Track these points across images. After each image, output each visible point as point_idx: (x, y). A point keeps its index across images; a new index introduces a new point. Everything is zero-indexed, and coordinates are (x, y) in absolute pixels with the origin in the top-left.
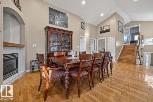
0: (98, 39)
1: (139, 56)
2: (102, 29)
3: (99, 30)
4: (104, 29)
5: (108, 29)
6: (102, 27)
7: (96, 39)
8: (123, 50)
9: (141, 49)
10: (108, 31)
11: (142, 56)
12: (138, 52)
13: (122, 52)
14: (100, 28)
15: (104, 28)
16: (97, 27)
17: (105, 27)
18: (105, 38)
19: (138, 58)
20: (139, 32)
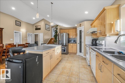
0: (34, 34)
2: (36, 27)
3: (35, 28)
7: (32, 34)
10: (40, 29)
14: (35, 26)
16: (33, 25)
17: (38, 26)
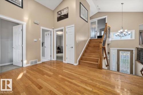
0: (55, 30)
1: (106, 55)
2: (59, 14)
3: (56, 16)
4: (62, 14)
5: (66, 13)
6: (59, 11)
7: (52, 30)
8: (88, 46)
9: (108, 44)
10: (66, 16)
11: (109, 53)
12: (104, 49)
13: (87, 48)
14: (58, 12)
15: (62, 12)
16: (53, 11)
17: (63, 10)
18: (63, 28)
19: (104, 59)
20: (106, 22)
